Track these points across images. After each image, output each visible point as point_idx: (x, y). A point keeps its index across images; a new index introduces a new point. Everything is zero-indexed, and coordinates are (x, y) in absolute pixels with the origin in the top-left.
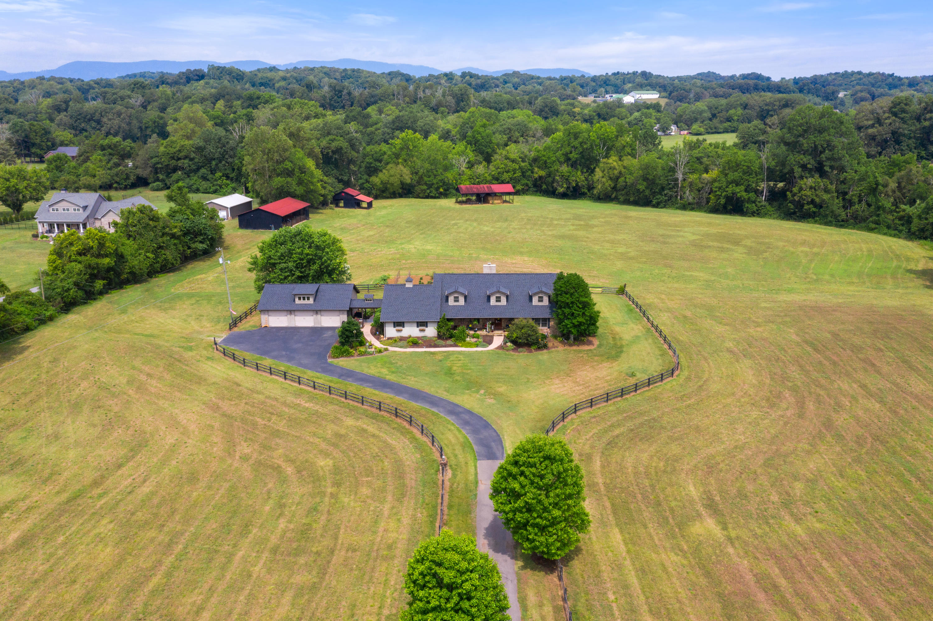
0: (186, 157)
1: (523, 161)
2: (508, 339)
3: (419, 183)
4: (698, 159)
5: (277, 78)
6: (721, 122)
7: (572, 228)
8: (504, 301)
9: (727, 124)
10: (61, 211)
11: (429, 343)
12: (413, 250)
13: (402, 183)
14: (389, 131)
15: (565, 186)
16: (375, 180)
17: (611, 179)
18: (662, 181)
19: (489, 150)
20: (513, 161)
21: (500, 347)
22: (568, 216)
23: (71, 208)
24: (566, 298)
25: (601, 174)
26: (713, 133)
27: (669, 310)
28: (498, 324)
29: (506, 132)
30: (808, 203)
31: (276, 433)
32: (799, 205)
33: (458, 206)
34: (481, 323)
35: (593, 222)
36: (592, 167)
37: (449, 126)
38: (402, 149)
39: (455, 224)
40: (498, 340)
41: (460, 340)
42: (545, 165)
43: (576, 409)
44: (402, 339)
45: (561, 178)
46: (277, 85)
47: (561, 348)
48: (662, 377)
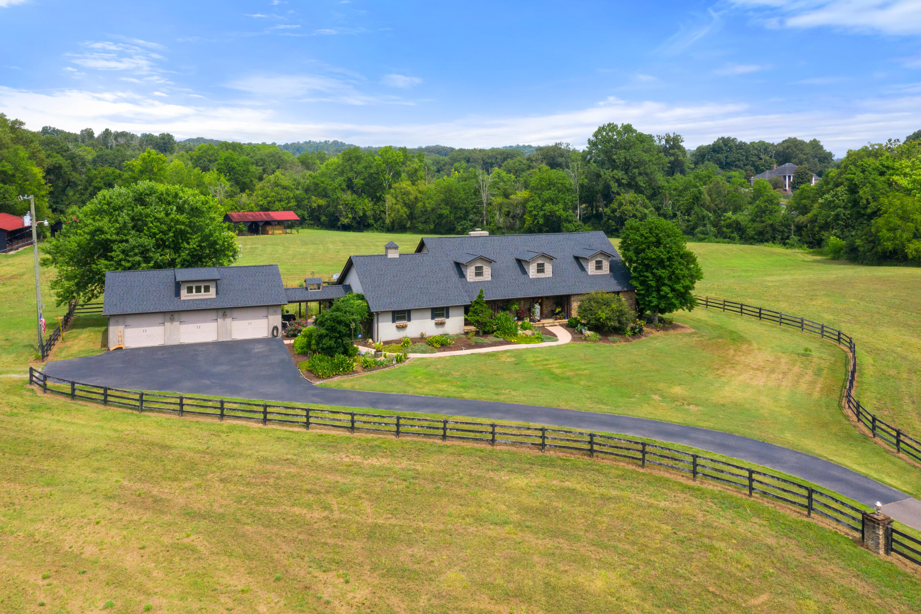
1: (297, 189)
8: (549, 271)
15: (350, 216)
17: (405, 204)
18: (468, 205)
19: (247, 180)
25: (393, 201)
29: (260, 164)
32: (621, 220)
36: (378, 194)
41: (508, 333)
42: (323, 193)
45: (345, 208)
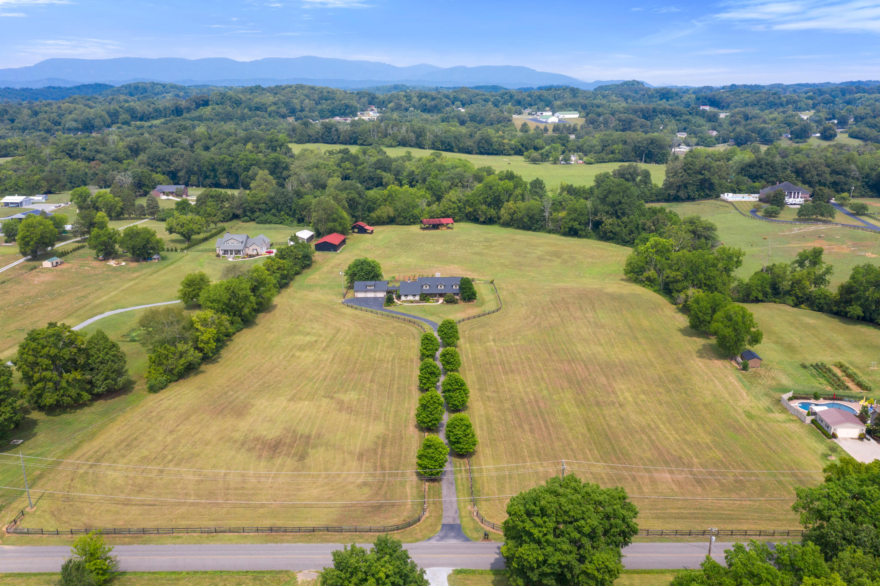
0: (263, 203)
1: (460, 202)
2: (444, 300)
3: (398, 216)
4: (560, 202)
5: (268, 104)
6: (608, 154)
7: (482, 247)
8: (443, 287)
9: (611, 156)
10: (230, 244)
11: (417, 302)
12: (403, 262)
13: (389, 217)
14: (373, 170)
15: (484, 217)
16: (373, 215)
17: (509, 214)
18: (537, 217)
19: (440, 193)
20: (454, 203)
21: (442, 303)
22: (482, 239)
23: (236, 242)
24: (464, 286)
25: (504, 211)
26: (601, 162)
27: (508, 290)
28: (441, 295)
29: (450, 180)
30: (609, 232)
31: (376, 327)
32: (605, 233)
33: (422, 231)
34: (435, 295)
35: (494, 244)
37: (414, 168)
38: (388, 196)
39: (422, 245)
40: (441, 300)
41: (428, 301)
42: (472, 205)
43: (463, 320)
44: (407, 301)
45: (482, 213)
46: (269, 109)
47: (463, 303)
48: (494, 312)
